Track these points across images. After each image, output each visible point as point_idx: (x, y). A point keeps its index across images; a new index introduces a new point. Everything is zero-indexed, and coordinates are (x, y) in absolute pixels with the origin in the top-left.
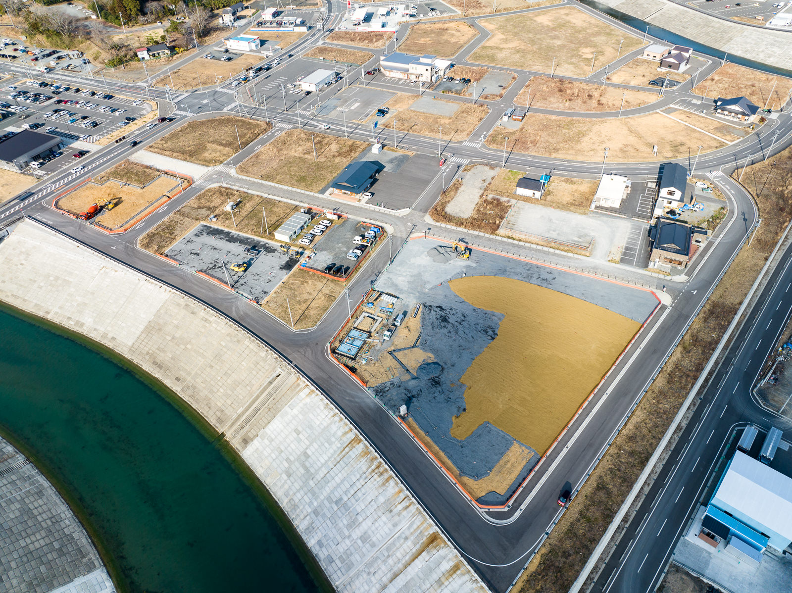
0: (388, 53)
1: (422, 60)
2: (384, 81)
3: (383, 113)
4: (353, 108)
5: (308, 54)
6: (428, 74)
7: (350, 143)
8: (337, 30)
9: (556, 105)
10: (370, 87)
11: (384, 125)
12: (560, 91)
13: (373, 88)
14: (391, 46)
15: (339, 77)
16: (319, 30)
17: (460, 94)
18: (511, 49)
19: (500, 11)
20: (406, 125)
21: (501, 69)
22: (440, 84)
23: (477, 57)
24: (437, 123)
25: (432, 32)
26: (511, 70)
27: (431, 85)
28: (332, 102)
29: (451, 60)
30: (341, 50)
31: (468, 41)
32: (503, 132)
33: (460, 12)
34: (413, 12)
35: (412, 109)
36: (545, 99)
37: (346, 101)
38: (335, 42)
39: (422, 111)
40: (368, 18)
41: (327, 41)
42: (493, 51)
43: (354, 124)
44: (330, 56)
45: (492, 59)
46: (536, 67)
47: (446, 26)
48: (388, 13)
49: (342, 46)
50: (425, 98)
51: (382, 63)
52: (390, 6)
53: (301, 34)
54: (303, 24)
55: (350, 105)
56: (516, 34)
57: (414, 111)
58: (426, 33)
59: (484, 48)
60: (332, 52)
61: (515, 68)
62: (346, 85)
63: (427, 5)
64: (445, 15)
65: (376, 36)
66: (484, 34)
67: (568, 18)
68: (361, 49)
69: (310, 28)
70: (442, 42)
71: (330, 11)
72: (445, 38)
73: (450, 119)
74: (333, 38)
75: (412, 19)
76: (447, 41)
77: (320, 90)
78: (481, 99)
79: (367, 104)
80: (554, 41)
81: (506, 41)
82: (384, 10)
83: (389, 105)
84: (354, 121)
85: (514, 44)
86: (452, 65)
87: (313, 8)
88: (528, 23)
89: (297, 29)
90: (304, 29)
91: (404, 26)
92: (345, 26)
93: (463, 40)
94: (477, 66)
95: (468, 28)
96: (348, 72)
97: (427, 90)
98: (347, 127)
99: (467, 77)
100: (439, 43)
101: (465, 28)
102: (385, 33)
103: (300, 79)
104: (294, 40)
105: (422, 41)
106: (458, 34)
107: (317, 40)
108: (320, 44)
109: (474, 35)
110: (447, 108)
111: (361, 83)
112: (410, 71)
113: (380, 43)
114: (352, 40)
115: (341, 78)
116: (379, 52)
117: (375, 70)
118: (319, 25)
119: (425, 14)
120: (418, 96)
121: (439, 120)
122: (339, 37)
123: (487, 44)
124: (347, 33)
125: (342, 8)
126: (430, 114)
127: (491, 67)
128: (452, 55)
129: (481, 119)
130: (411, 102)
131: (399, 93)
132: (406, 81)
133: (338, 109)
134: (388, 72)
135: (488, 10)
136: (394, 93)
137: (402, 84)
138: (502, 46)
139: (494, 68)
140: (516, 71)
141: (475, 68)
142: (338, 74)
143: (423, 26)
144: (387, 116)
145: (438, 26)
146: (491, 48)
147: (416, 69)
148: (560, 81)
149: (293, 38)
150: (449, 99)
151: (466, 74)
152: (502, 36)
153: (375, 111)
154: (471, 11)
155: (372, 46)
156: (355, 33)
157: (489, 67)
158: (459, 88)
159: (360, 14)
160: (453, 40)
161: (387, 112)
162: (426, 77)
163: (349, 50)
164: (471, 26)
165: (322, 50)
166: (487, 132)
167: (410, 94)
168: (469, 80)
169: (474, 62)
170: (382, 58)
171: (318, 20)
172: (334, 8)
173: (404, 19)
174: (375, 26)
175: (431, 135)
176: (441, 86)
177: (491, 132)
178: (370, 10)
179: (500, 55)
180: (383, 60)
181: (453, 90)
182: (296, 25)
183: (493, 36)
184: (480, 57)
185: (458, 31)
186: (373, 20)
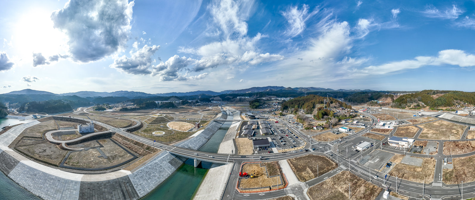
0: (391, 136)
1: (403, 139)
2: (389, 148)
3: (389, 165)
4: (376, 161)
5: (363, 135)
6: (407, 145)
7: (372, 186)
8: (374, 128)
9: (459, 152)
10: (384, 151)
11: (390, 173)
12: (456, 146)
13: (385, 151)
14: (392, 134)
15: (372, 145)
16: (369, 128)
17: (421, 153)
18: (431, 133)
19: (423, 122)
20: (401, 173)
21: (432, 141)
22: (412, 149)
23: (422, 137)
24: (415, 171)
25: (404, 129)
26: (436, 141)
27: (408, 150)
28: (368, 157)
29: (413, 139)
30: (374, 135)
31: (417, 131)
32: (448, 171)
33: (411, 123)
34: (398, 123)
35: (402, 163)
36: (454, 150)
37: (373, 157)
38: (373, 132)
39: (407, 164)
40: (384, 125)
41: (371, 131)
42: (426, 134)
43: (375, 171)
44: (370, 137)
45: (427, 137)
46: (443, 138)
47: (408, 127)
48: (390, 124)
49: (375, 133)
50: (407, 157)
51: (389, 140)
52: (391, 122)
53: (363, 128)
54: (364, 125)
55: (375, 160)
56: (430, 128)
57: (403, 164)
58: (402, 129)
59: (422, 133)
60: (371, 135)
61: (436, 140)
62: (374, 149)
63: (401, 121)
64: (407, 124)
65: (387, 130)
66: (421, 129)
67: (442, 123)
68: (381, 135)
69: (366, 127)
70: (408, 132)
71: (373, 122)
72: (409, 131)
73: (421, 168)
74: (372, 130)
75: (397, 125)
76: (410, 132)
77: (364, 150)
78: (430, 155)
79: (382, 159)
80: (443, 129)
81: (428, 131)
82: (389, 123)
83: (392, 160)
84: (375, 170)
85: (431, 131)
86: (414, 141)
87: (368, 121)
88: (432, 125)
89: (362, 127)
90: (364, 127)
91: (395, 127)
92: (377, 127)
93: (415, 131)
94: (423, 140)
95: (415, 128)
96: (376, 143)
97: (407, 152)
98: (371, 173)
99: (421, 145)
100: (407, 132)
101: (414, 128)
102: (389, 129)
103: (357, 144)
104: (360, 130)
105: (402, 132)
106: (412, 129)
107: (367, 131)
108: (368, 132)
109: (418, 130)
110: (418, 161)
111: (380, 149)
112: (400, 144)
113: (388, 133)
114: (378, 131)
115: (373, 146)
116: (388, 136)
117: (386, 143)
118: (369, 126)
119: (401, 124)
120: (404, 155)
121: (416, 169)
122: (375, 130)
123: (423, 132)
124: (377, 129)
125: (377, 122)
126: (411, 165)
127: (428, 140)
128: (413, 136)
129: (434, 165)
130: (401, 158)
131: (396, 154)
132: (398, 148)
133: (369, 161)
134: (391, 144)
135: (420, 122)
136: (394, 154)
137: (397, 149)
138: (428, 132)
139: (429, 140)
140: (437, 141)
141: (422, 141)
142: (372, 144)
143: (401, 127)
144: (391, 167)
145: (406, 127)
146: (425, 133)
147: (402, 143)
148: (454, 142)
149: (360, 129)
150: (417, 156)
151: (420, 144)
152: (427, 129)
153: (385, 164)
154: (415, 123)
155: (385, 134)
156: (380, 129)
157: (427, 140)
158: (419, 150)
159: (382, 123)
160: (412, 131)
161: (391, 165)
162: (406, 145)
163: (377, 135)
164: (416, 127)
165: (368, 134)
166: (441, 173)
167: (401, 154)
168: (422, 146)
169: (421, 139)
170: (389, 138)
171: (369, 125)
172: (374, 122)
173: (395, 125)
174: (386, 127)
175: (414, 180)
176: (412, 150)
177: (442, 173)
178: (385, 123)
179: (429, 135)
180: (389, 139)
181: (418, 151)
182: (362, 126)
183: (424, 130)
184: (423, 136)
185: (412, 128)
186: (386, 125)
